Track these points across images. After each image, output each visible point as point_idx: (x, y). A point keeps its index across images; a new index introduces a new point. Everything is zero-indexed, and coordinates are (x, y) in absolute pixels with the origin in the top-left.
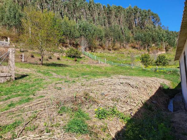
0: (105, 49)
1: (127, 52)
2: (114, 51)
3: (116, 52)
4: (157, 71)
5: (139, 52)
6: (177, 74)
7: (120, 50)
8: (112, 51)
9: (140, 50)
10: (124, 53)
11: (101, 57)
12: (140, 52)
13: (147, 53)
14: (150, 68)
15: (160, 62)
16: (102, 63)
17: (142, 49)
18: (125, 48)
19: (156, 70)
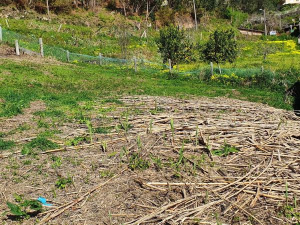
0: (23, 7)
1: (95, 20)
2: (54, 15)
3: (61, 17)
4: (213, 77)
5: (128, 21)
6: (270, 84)
7: (74, 12)
8: (50, 16)
9: (131, 15)
10: (87, 23)
11: (18, 31)
12: (131, 22)
13: (150, 25)
14: (183, 69)
15: (218, 50)
16: (28, 51)
17: (136, 15)
18: (87, 10)
19: (208, 76)
